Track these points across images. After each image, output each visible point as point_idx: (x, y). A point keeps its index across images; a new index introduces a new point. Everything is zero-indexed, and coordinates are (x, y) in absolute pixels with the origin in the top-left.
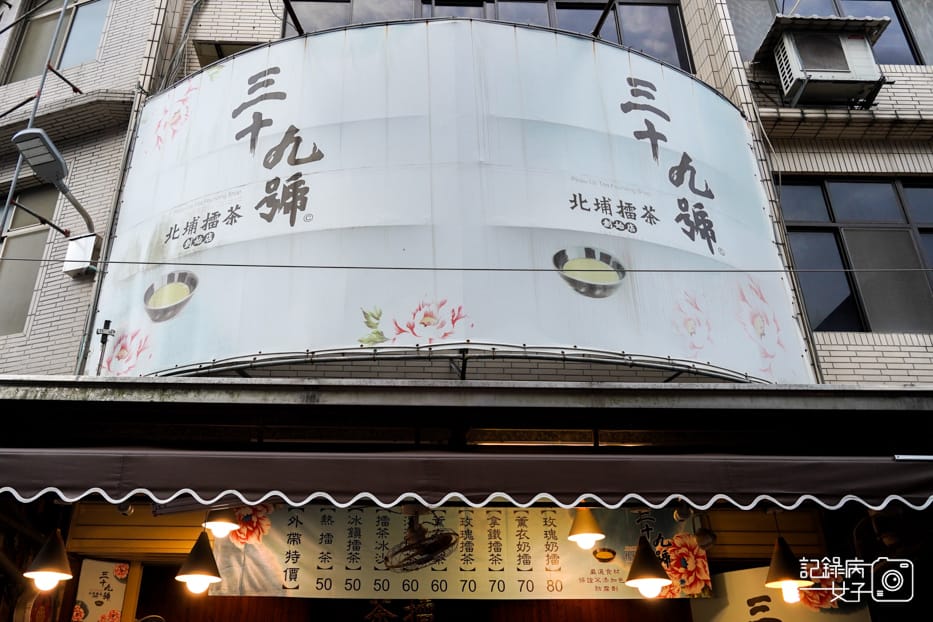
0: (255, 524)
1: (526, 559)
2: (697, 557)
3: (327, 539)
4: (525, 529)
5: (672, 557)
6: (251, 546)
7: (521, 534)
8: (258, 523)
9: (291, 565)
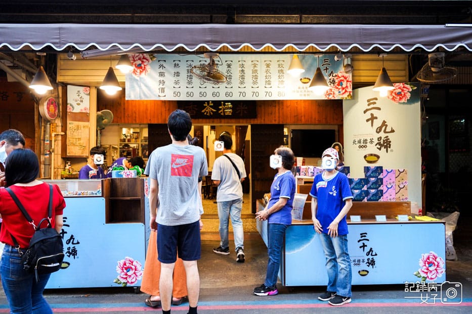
0: (143, 68)
1: (269, 83)
2: (347, 81)
3: (177, 74)
4: (269, 69)
5: (337, 81)
6: (142, 78)
7: (267, 71)
8: (144, 67)
9: (161, 86)
